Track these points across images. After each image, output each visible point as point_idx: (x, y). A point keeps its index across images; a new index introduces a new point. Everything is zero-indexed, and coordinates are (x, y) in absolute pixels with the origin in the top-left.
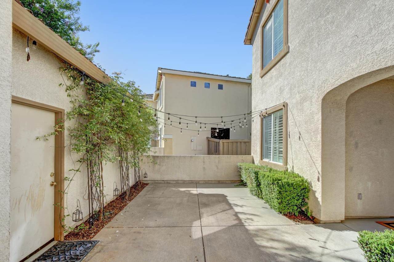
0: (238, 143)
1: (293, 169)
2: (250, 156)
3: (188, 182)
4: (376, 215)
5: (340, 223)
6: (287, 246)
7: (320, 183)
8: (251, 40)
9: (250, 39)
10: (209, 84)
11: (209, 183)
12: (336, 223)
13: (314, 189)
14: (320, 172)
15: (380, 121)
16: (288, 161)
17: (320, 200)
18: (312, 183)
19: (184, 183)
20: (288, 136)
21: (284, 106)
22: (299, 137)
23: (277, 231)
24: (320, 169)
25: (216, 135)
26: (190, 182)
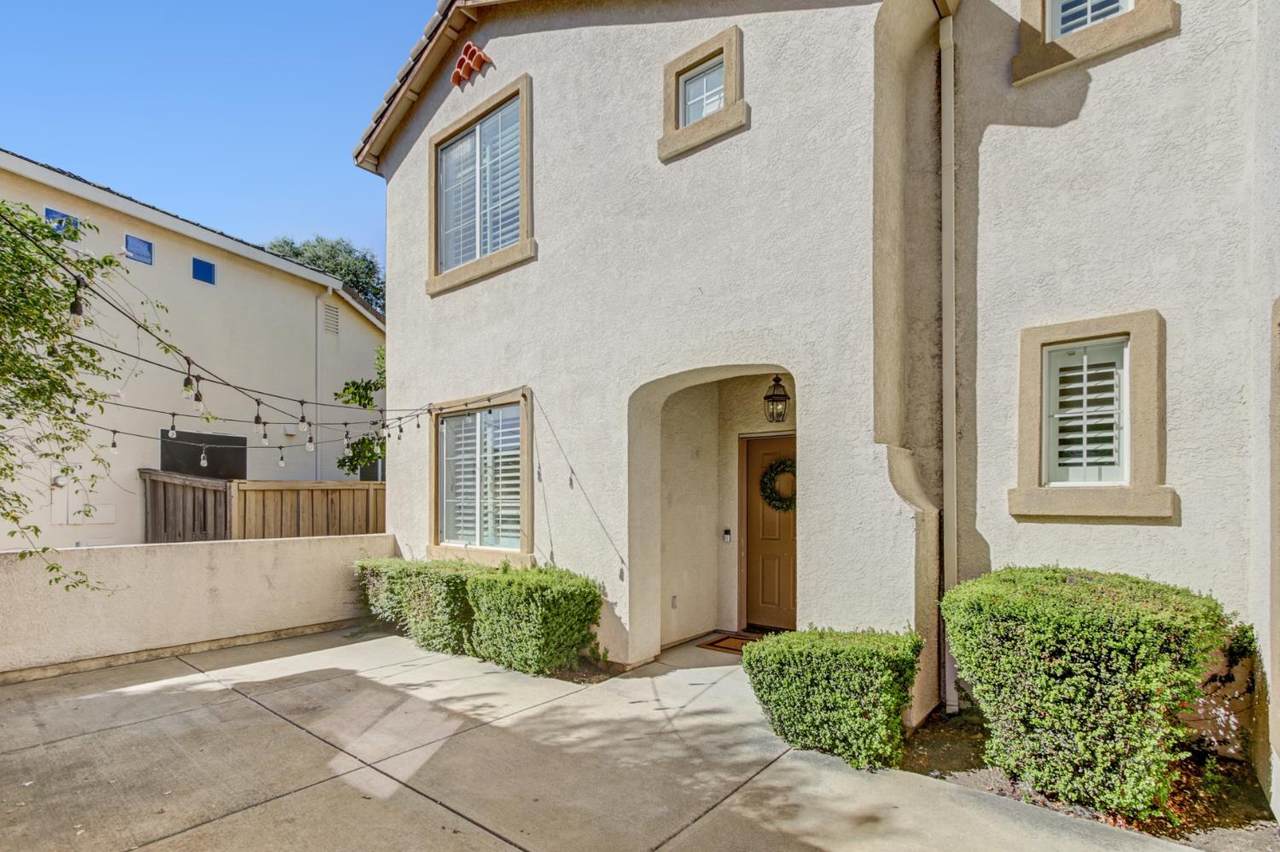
0: (301, 492)
1: (552, 558)
2: (383, 534)
3: (131, 659)
4: (693, 634)
5: (653, 662)
6: (605, 728)
7: (626, 583)
8: (378, 158)
9: (377, 154)
10: (150, 246)
11: (235, 646)
12: (648, 663)
13: (610, 599)
14: (626, 560)
15: (697, 453)
16: (535, 541)
17: (625, 620)
18: (606, 585)
19: (110, 666)
20: (536, 476)
21: (524, 396)
22: (571, 480)
23: (565, 711)
24: (625, 555)
25: (204, 463)
26: (144, 656)
